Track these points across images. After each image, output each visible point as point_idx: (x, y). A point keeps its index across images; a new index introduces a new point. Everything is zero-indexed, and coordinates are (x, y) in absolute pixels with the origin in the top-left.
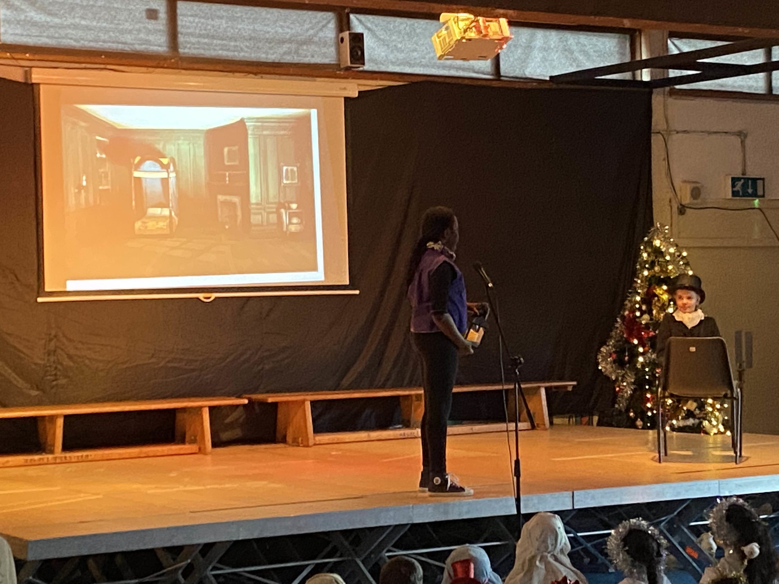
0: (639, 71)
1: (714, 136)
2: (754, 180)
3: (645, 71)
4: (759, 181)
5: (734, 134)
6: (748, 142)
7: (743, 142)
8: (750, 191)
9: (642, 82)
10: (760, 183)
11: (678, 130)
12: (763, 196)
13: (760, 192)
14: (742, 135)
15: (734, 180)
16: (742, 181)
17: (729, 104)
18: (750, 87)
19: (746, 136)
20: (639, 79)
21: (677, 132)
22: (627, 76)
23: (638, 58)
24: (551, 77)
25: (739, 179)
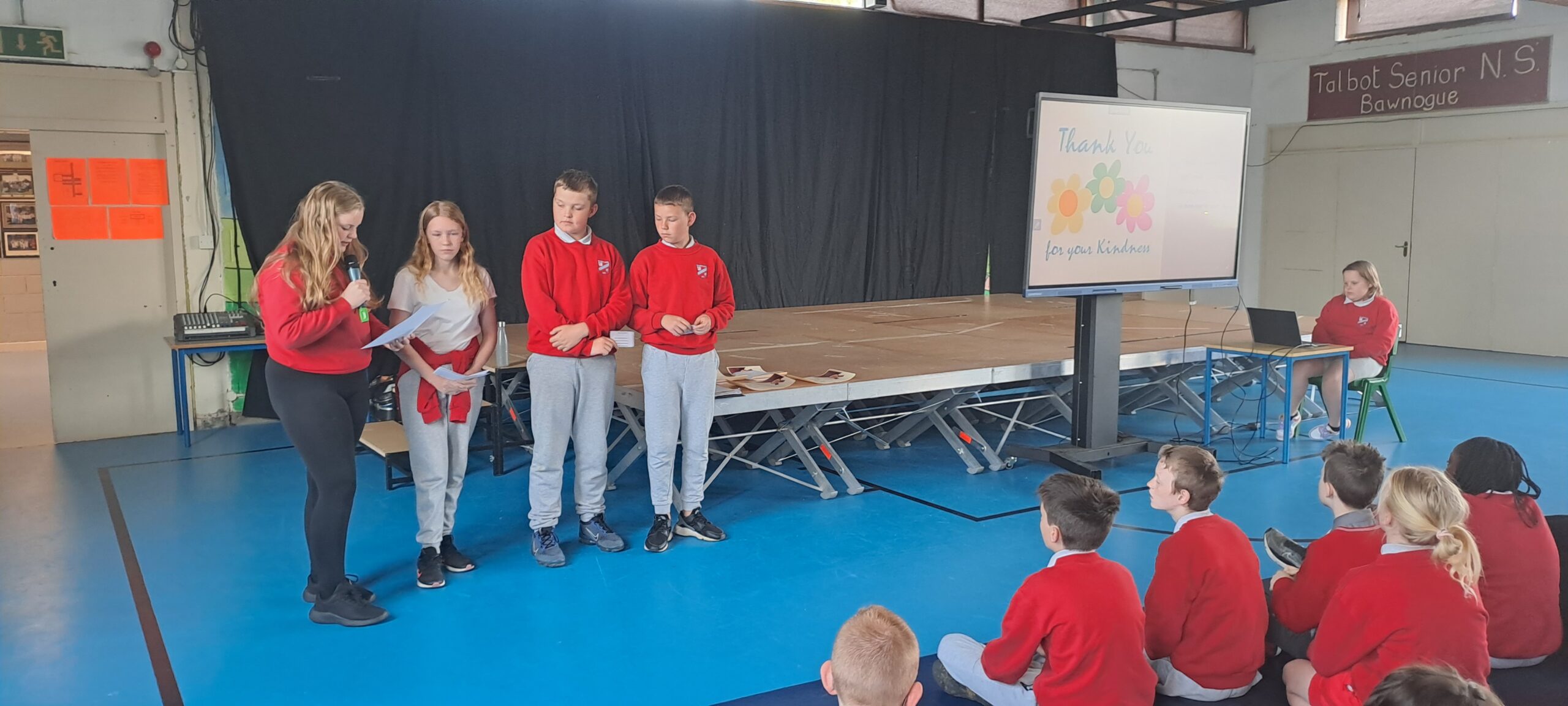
0: (1084, 17)
1: (1135, 72)
3: (1089, 17)
5: (1149, 71)
6: (1159, 77)
7: (1155, 78)
9: (1085, 27)
14: (1155, 72)
17: (1148, 47)
18: (1160, 35)
19: (1158, 73)
20: (1083, 25)
22: (1072, 21)
23: (1083, 6)
24: (1023, 21)
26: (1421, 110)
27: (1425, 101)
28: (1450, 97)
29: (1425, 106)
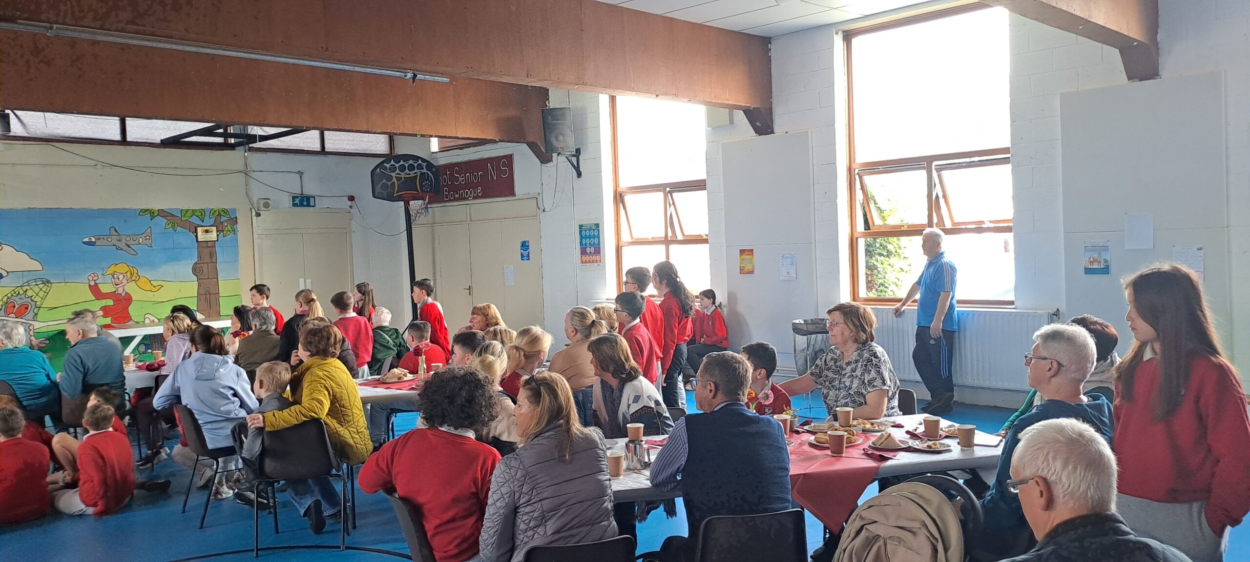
1: (281, 174)
2: (308, 198)
4: (311, 198)
5: (296, 173)
6: (304, 177)
7: (301, 177)
8: (305, 203)
9: (231, 143)
10: (312, 200)
11: (255, 170)
12: (315, 206)
13: (312, 204)
14: (301, 174)
15: (294, 198)
16: (300, 198)
17: (292, 156)
18: (308, 147)
21: (254, 171)
24: (161, 140)
25: (297, 197)
26: (467, 198)
27: (469, 193)
28: (479, 191)
29: (469, 197)
